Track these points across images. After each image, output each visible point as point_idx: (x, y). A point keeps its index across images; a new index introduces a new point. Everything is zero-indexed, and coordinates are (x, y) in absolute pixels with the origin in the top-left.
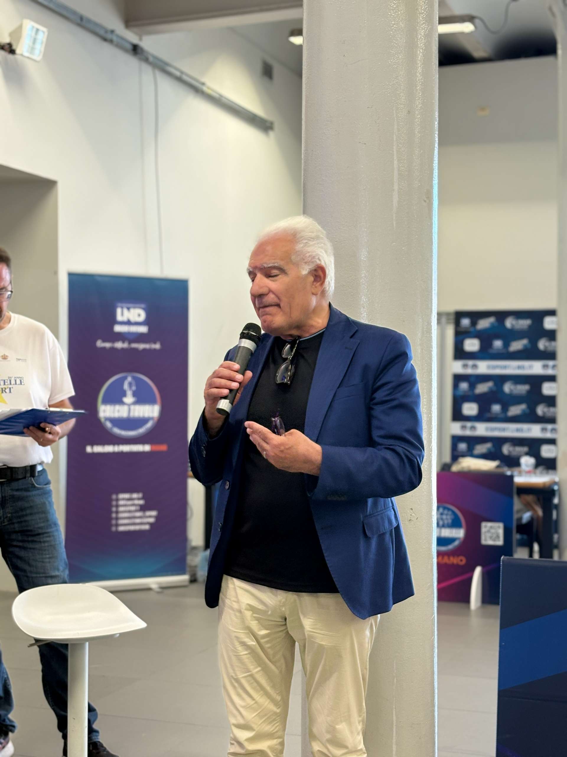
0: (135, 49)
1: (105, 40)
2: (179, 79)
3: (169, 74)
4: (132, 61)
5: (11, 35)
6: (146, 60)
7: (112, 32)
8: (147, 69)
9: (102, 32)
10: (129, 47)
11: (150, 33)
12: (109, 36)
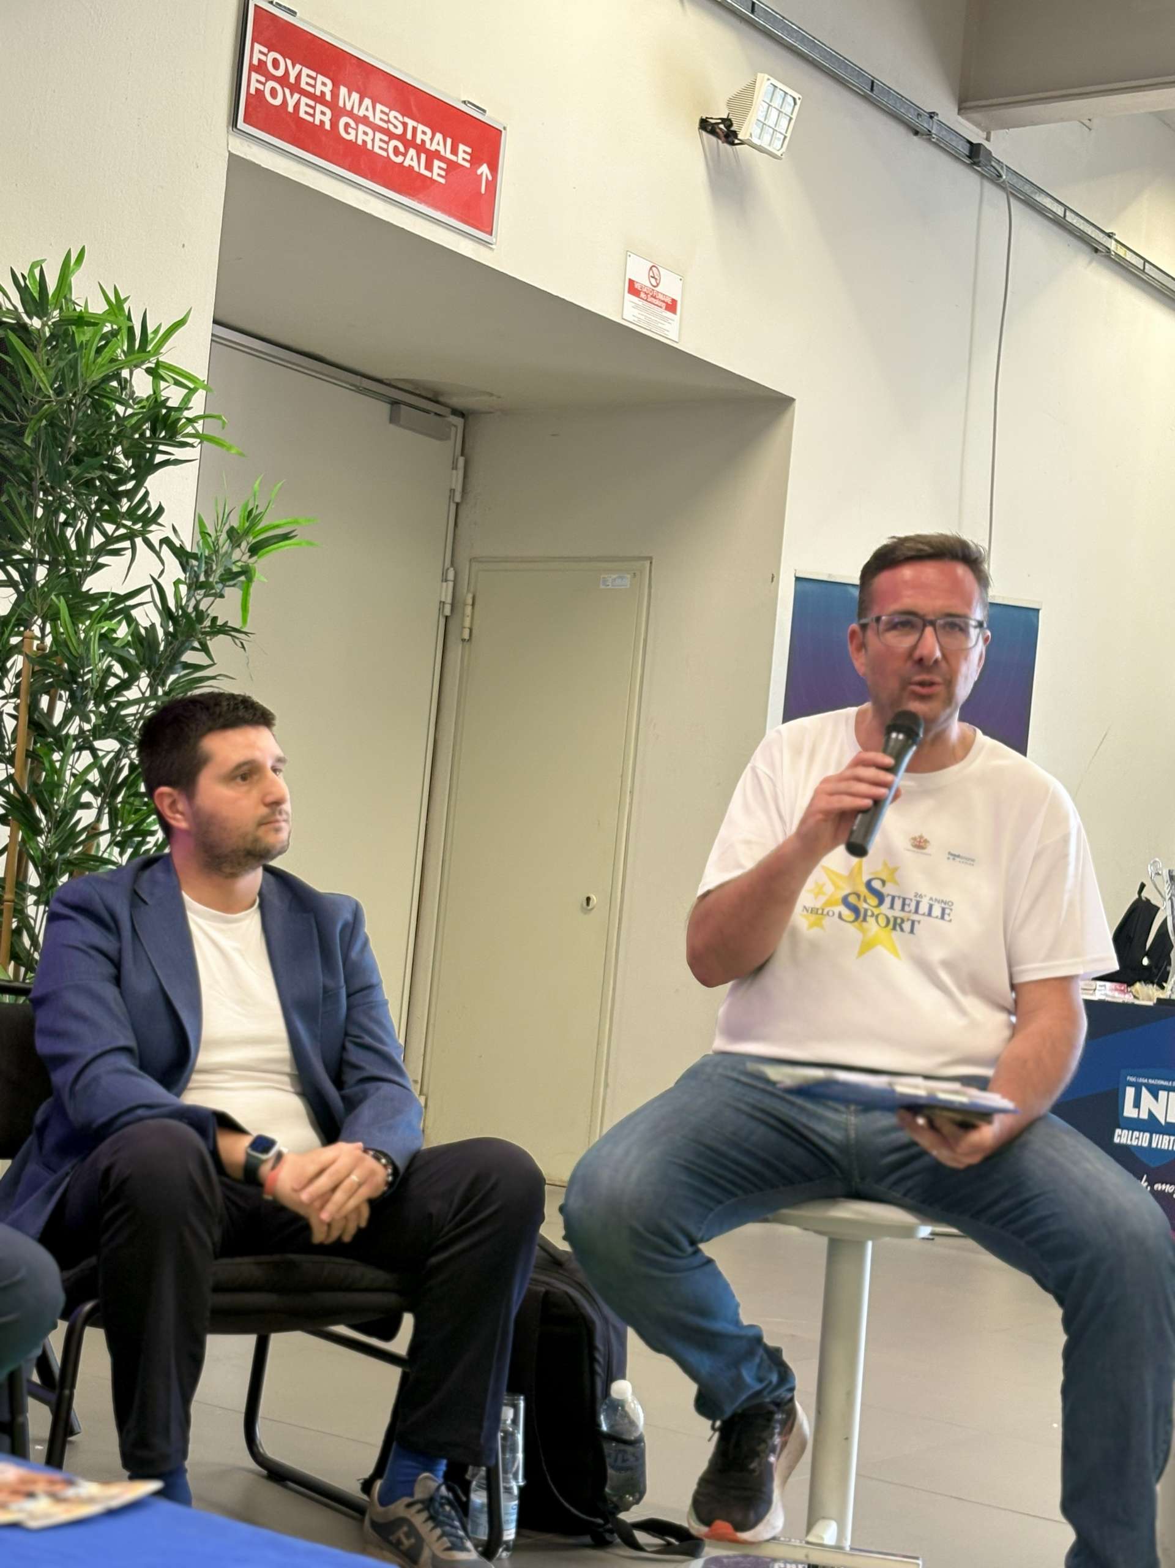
0: (975, 154)
1: (916, 133)
2: (1060, 223)
3: (1040, 210)
4: (968, 179)
5: (730, 103)
6: (996, 179)
7: (932, 115)
8: (995, 197)
9: (910, 116)
10: (965, 149)
11: (1006, 125)
12: (924, 124)
